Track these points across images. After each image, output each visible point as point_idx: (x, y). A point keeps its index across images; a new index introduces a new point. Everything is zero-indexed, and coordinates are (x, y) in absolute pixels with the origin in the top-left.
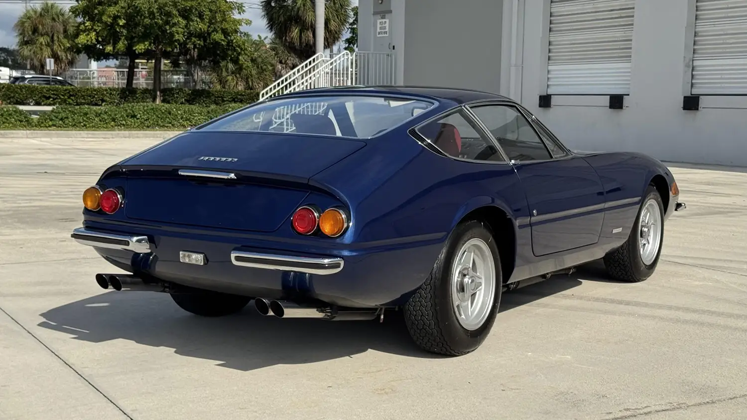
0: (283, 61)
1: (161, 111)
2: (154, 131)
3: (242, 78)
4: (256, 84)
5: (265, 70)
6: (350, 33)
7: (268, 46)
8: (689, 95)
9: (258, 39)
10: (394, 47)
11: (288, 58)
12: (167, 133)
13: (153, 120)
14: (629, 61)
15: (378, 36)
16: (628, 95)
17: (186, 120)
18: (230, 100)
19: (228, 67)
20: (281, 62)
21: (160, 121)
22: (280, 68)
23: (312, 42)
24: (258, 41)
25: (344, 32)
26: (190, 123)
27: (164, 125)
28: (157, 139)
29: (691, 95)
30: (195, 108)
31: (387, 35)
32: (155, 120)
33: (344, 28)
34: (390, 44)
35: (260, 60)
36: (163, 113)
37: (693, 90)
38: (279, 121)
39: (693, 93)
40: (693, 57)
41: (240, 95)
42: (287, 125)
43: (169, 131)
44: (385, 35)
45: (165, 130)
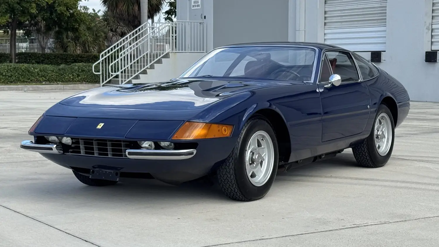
0: (114, 30)
1: (21, 69)
2: (16, 85)
3: (80, 44)
4: (92, 49)
5: (99, 36)
6: (169, 6)
7: (101, 18)
8: (429, 50)
9: (93, 12)
10: (205, 17)
11: (117, 27)
12: (27, 87)
13: (15, 76)
14: (385, 26)
15: (192, 8)
16: (385, 51)
17: (41, 77)
18: (72, 61)
19: (69, 35)
20: (112, 30)
21: (21, 78)
22: (111, 35)
23: (137, 13)
24: (93, 14)
25: (164, 6)
26: (44, 79)
27: (24, 81)
28: (20, 91)
29: (431, 50)
30: (48, 67)
31: (200, 8)
32: (17, 77)
33: (163, 3)
34: (202, 14)
35: (95, 29)
36: (23, 71)
37: (432, 47)
38: (115, 74)
39: (432, 49)
40: (432, 22)
41: (80, 57)
42: (122, 77)
43: (28, 85)
44: (198, 8)
45: (25, 85)
